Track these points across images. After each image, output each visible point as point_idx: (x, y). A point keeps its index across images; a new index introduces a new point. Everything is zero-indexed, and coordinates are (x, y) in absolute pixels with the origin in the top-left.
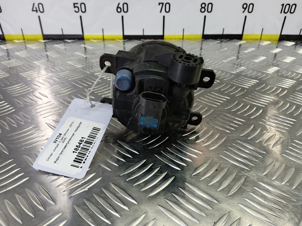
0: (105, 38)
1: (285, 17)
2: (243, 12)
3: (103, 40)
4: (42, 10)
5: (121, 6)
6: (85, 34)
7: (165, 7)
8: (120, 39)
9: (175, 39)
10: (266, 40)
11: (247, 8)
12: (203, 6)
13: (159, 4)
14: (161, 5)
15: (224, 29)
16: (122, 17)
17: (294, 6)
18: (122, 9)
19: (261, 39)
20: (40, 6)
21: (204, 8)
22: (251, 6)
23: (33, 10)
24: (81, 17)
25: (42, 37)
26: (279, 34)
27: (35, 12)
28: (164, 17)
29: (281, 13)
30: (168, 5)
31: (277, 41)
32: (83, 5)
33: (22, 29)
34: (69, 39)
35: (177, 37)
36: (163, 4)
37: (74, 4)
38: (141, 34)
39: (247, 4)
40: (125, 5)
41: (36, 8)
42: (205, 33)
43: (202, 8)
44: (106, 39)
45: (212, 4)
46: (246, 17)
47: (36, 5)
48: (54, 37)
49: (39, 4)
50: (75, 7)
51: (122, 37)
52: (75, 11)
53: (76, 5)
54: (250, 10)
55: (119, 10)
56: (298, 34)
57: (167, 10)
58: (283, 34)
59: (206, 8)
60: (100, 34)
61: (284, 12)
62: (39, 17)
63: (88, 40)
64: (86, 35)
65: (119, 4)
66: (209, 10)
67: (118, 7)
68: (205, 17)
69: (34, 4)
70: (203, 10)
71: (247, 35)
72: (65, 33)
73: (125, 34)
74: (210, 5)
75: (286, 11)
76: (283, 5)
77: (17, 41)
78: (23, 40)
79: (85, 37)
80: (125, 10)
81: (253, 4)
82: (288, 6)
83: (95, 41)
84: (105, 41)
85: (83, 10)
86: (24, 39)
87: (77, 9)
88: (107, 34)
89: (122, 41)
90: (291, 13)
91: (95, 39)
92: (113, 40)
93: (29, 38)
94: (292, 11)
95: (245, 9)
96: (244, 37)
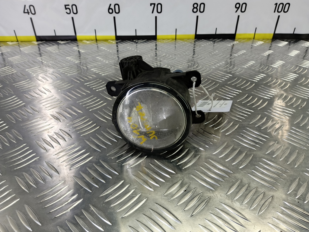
0: (97, 39)
1: (279, 16)
2: (236, 12)
3: (95, 41)
4: (33, 12)
5: (112, 7)
6: (77, 35)
7: (157, 7)
8: (113, 40)
9: (168, 39)
10: (259, 40)
11: (240, 7)
12: (195, 6)
13: (151, 4)
14: (153, 5)
15: (216, 29)
16: (114, 18)
17: (287, 5)
18: (114, 9)
19: (254, 38)
20: (32, 8)
21: (196, 8)
22: (244, 5)
23: (24, 12)
24: (73, 18)
25: (35, 39)
26: (273, 33)
27: (27, 14)
28: (156, 17)
29: (275, 12)
30: (159, 6)
31: (271, 41)
32: (74, 7)
33: (14, 31)
34: (62, 40)
35: (169, 37)
36: (154, 4)
37: (65, 6)
38: (133, 34)
39: (239, 4)
40: (117, 6)
41: (27, 10)
42: (198, 33)
43: (194, 8)
44: (99, 40)
45: (204, 4)
46: (239, 16)
47: (27, 7)
48: (47, 39)
49: (30, 6)
50: (66, 9)
51: (114, 38)
52: (67, 13)
53: (67, 7)
54: (243, 10)
55: (111, 11)
56: (292, 33)
57: (159, 11)
58: (276, 32)
59: (198, 8)
60: (92, 35)
61: (278, 12)
62: (31, 19)
63: (81, 40)
64: (79, 36)
65: (110, 5)
66: (202, 10)
67: (109, 9)
68: (197, 17)
69: (25, 6)
70: (195, 10)
71: (240, 35)
72: (57, 35)
73: (118, 35)
74: (202, 5)
75: (280, 10)
76: (276, 4)
77: (10, 43)
78: (16, 42)
79: (78, 38)
80: (117, 11)
81: (246, 4)
82: (281, 5)
83: (88, 42)
84: (98, 42)
85: (75, 12)
86: (18, 41)
87: (68, 11)
88: (100, 35)
89: (114, 42)
90: (284, 12)
91: (87, 40)
92: (106, 40)
93: (23, 39)
94: (286, 10)
95: (238, 8)
96: (237, 37)
